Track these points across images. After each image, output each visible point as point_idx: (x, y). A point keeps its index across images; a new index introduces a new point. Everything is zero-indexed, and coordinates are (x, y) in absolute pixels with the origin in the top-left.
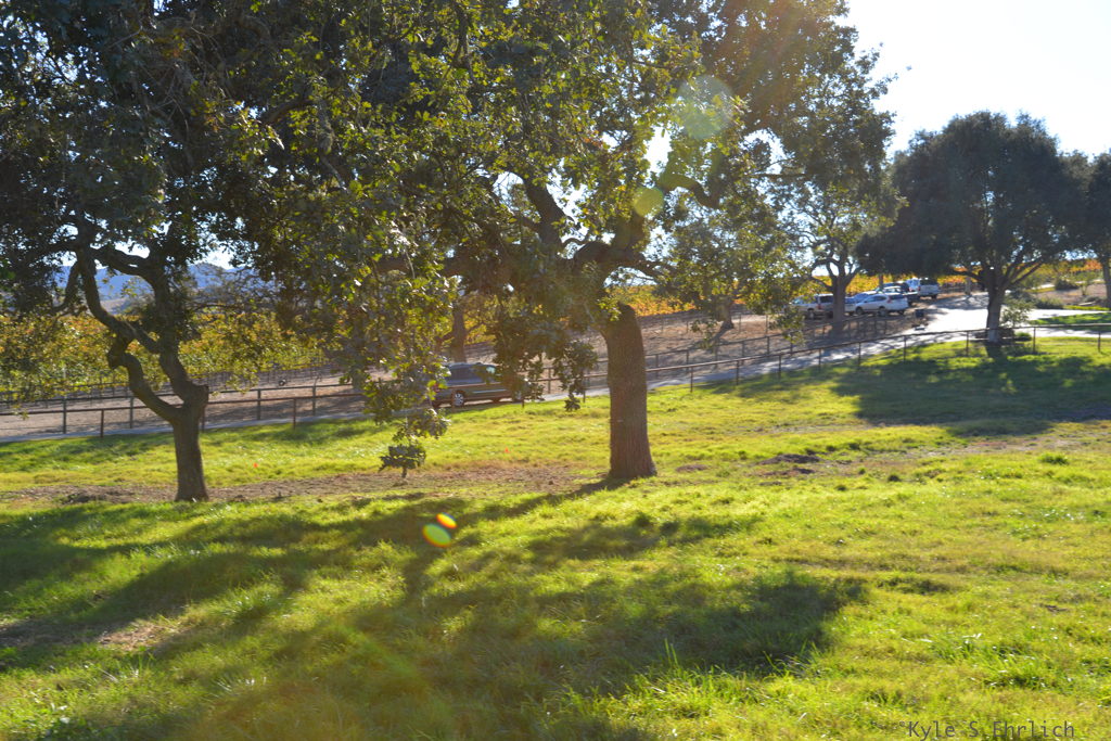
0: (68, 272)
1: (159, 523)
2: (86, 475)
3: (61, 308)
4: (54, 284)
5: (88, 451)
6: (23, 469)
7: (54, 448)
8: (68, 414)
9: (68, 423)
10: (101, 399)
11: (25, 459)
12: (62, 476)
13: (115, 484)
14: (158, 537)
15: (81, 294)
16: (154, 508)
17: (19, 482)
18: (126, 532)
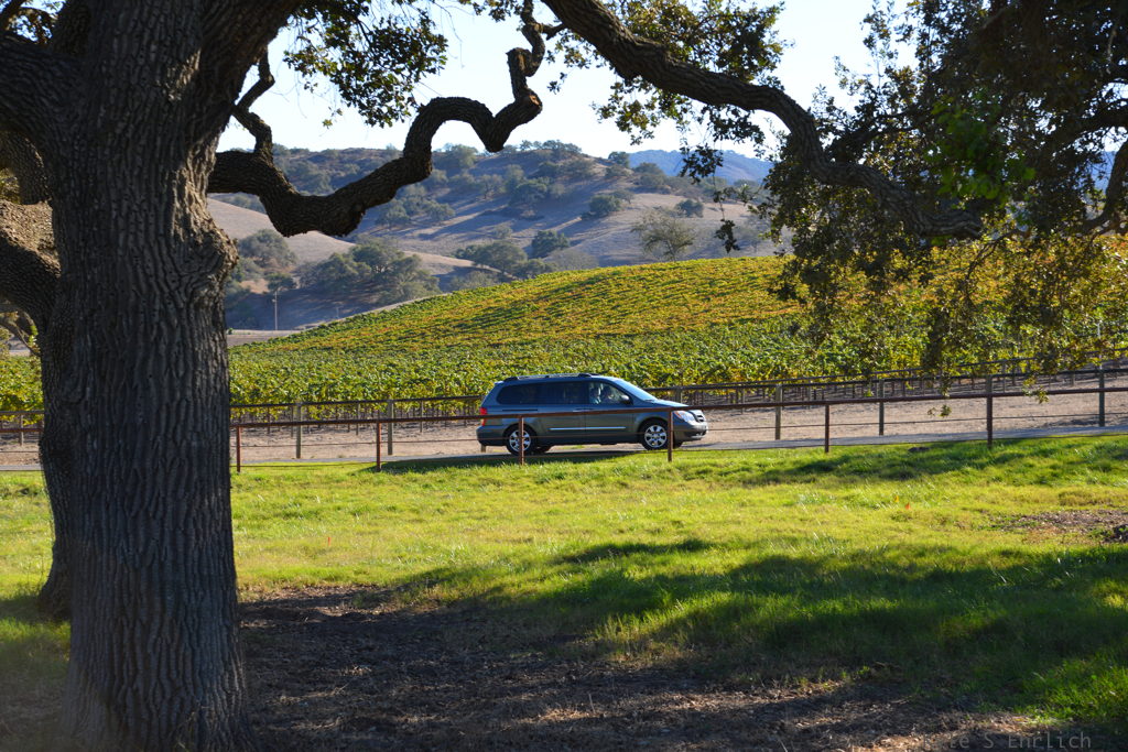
0: (1113, 159)
3: (1099, 221)
4: (1090, 183)
6: (1041, 482)
7: (1087, 449)
8: (1106, 394)
9: (1107, 410)
11: (1042, 465)
12: (1103, 496)
17: (1037, 501)
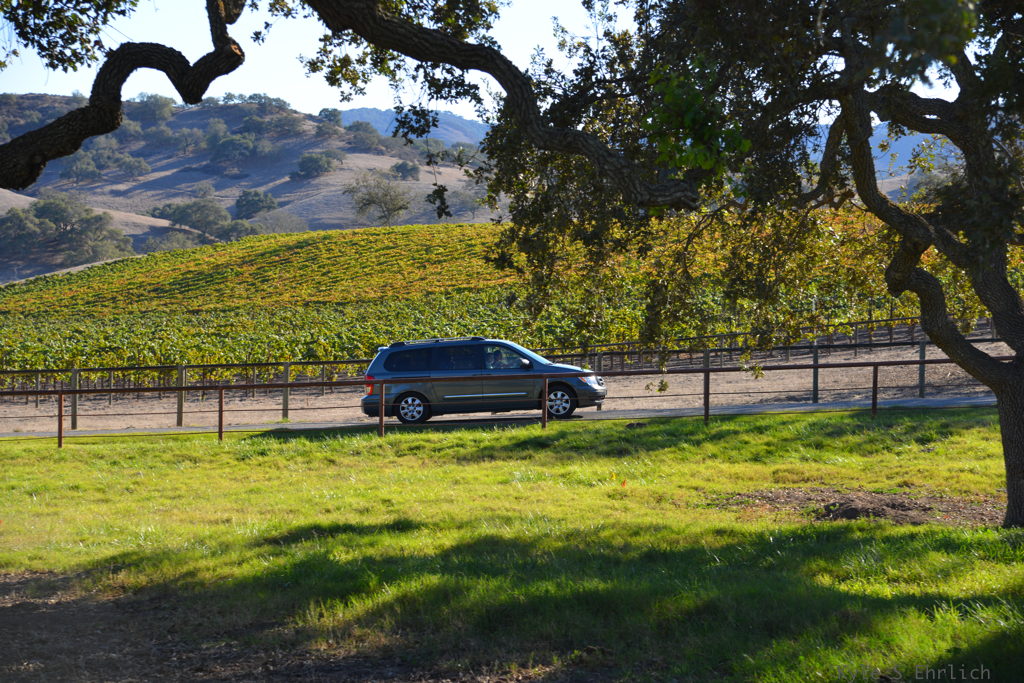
0: (827, 132)
1: (977, 563)
2: (851, 473)
3: (814, 195)
4: (805, 156)
5: (854, 433)
6: (756, 459)
7: (801, 426)
8: (820, 370)
9: (821, 386)
10: (871, 346)
11: (757, 442)
12: (815, 474)
13: (900, 490)
14: (977, 586)
15: (845, 170)
16: (968, 536)
17: (751, 479)
18: (923, 573)
